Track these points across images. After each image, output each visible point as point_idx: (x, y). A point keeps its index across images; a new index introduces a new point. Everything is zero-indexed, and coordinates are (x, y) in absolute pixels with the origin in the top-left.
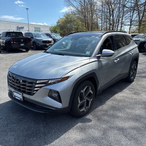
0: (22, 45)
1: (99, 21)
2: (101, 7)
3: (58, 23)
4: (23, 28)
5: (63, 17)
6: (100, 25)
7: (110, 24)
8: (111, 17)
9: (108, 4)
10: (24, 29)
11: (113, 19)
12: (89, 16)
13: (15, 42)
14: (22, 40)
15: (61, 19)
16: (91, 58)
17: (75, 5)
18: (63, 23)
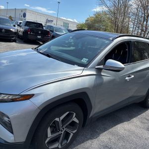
0: (39, 37)
1: (131, 25)
2: (136, 10)
3: (87, 21)
4: (52, 21)
5: (93, 16)
6: (131, 29)
7: (142, 30)
8: (145, 22)
9: (144, 8)
10: (53, 23)
11: (146, 25)
12: (121, 19)
13: (32, 33)
14: (40, 32)
15: (90, 17)
16: (86, 70)
17: (108, 5)
18: (92, 22)
